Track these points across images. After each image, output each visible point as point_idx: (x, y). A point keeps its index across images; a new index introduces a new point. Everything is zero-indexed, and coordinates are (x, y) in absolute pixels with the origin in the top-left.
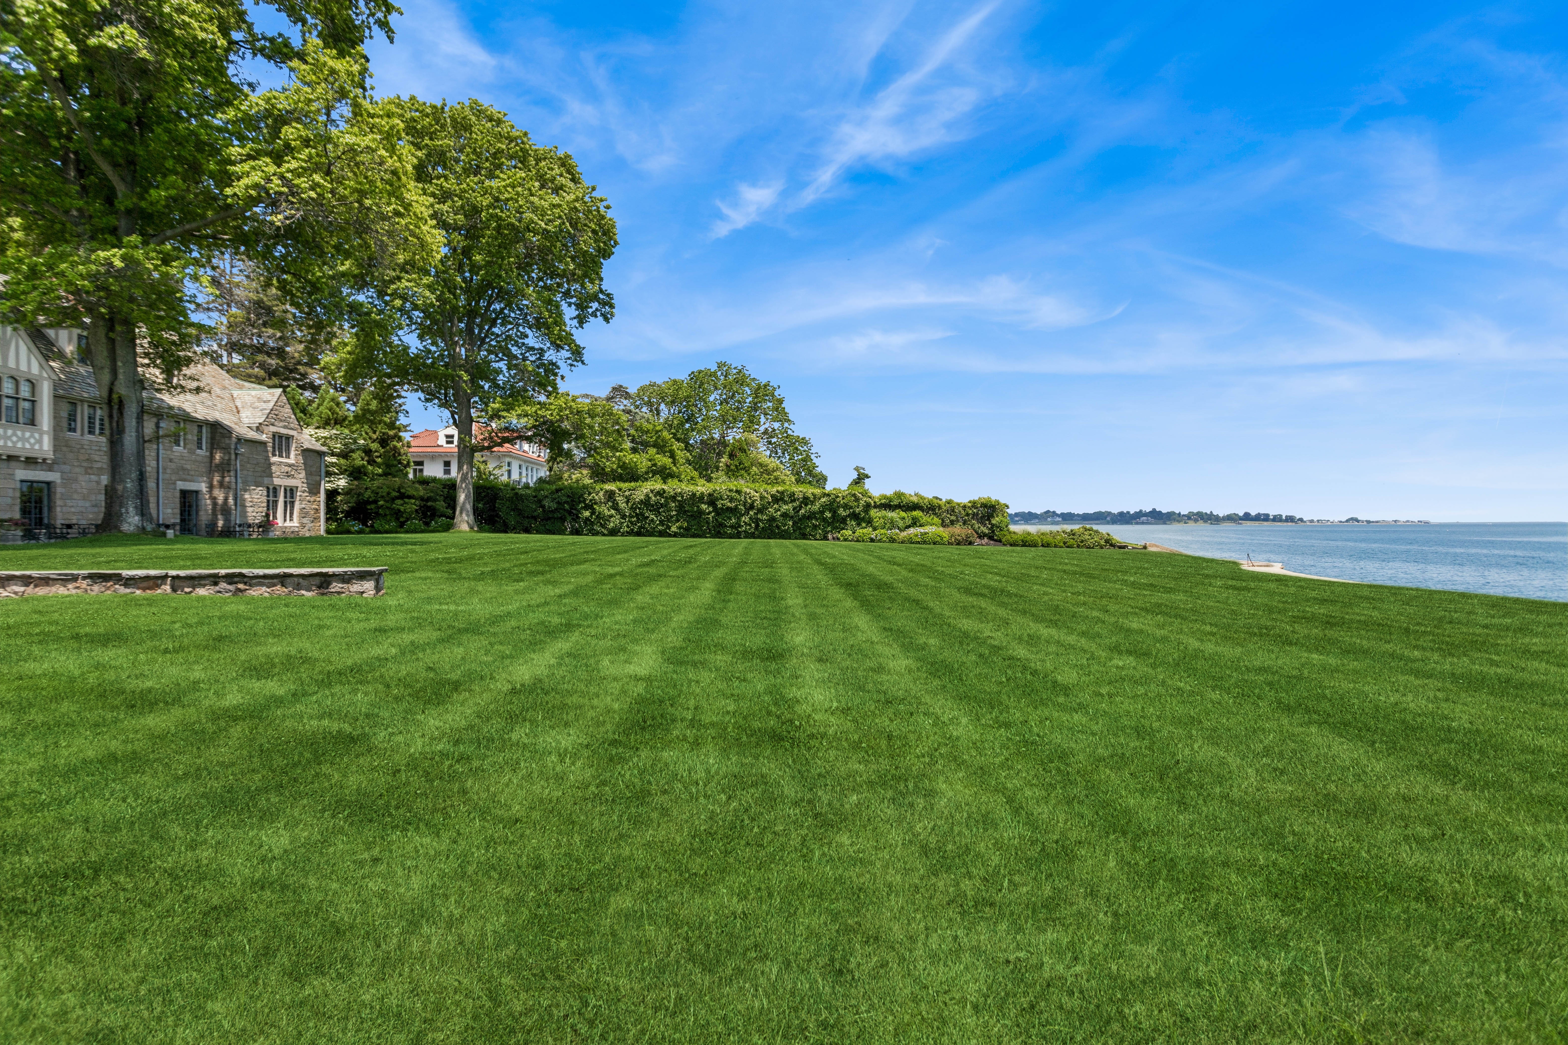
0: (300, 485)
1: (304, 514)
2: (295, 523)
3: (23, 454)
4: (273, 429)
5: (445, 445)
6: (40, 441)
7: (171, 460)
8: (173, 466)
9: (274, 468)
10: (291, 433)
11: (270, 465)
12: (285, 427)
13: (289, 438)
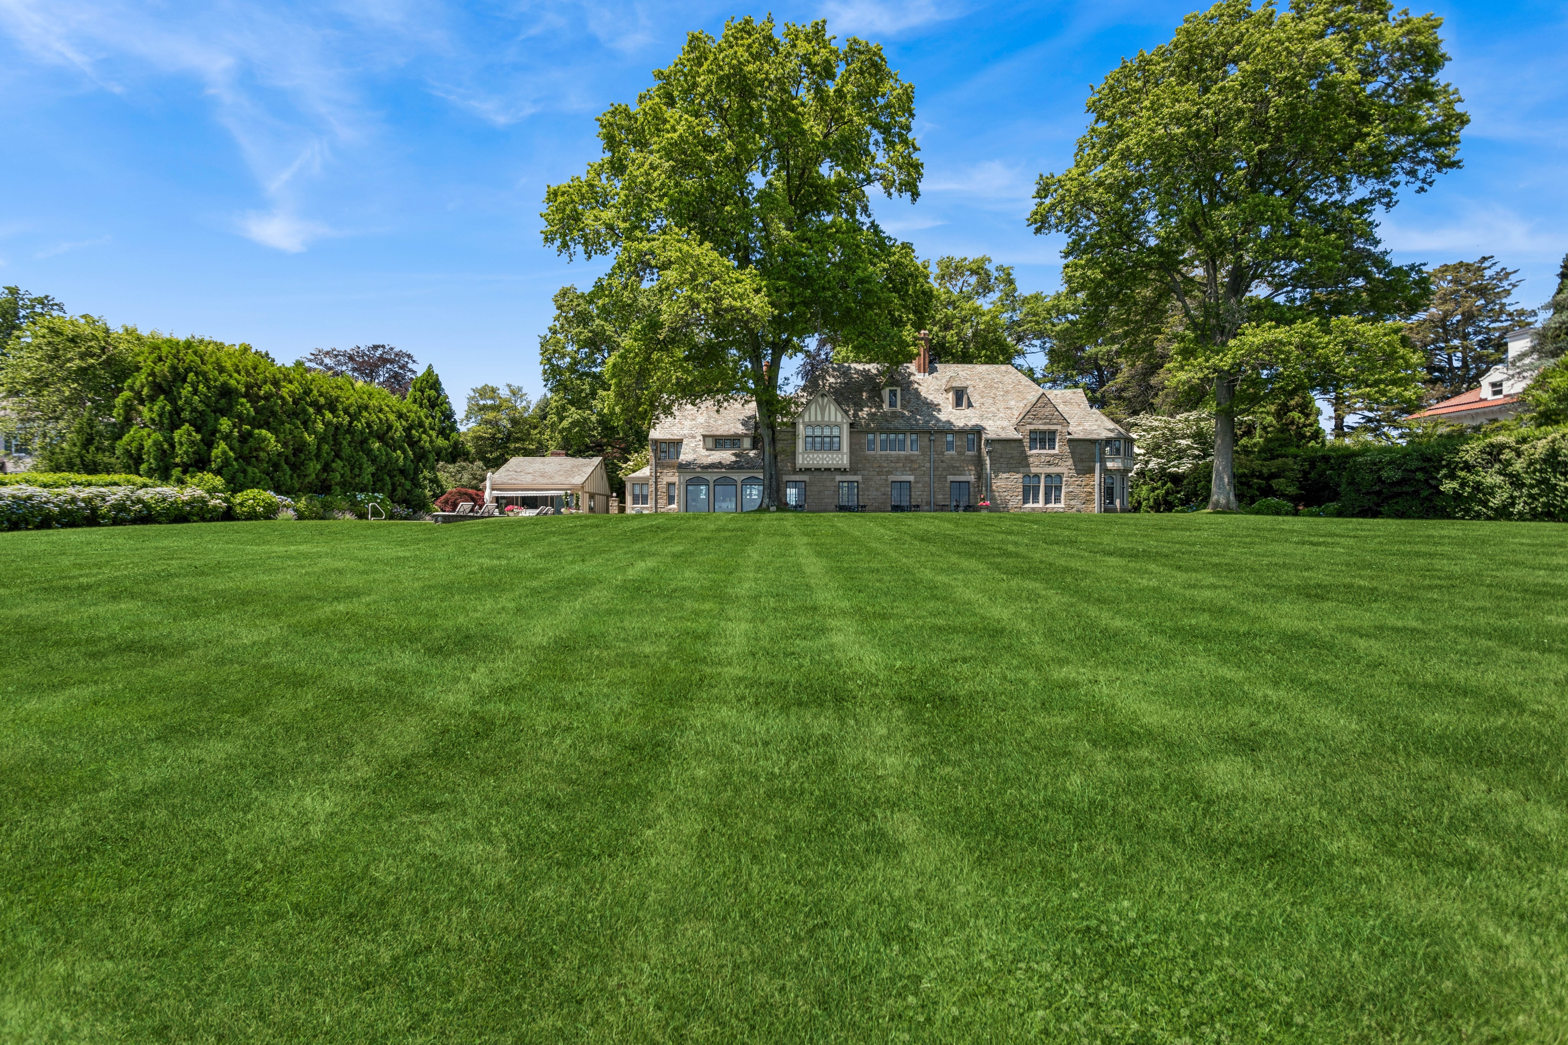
0: (1066, 471)
1: (1071, 496)
2: (1062, 505)
3: (832, 467)
4: (1029, 427)
5: (1490, 397)
6: (842, 459)
7: (942, 462)
8: (944, 465)
9: (1031, 460)
10: (1053, 427)
11: (1026, 457)
12: (1045, 424)
13: (1054, 432)
